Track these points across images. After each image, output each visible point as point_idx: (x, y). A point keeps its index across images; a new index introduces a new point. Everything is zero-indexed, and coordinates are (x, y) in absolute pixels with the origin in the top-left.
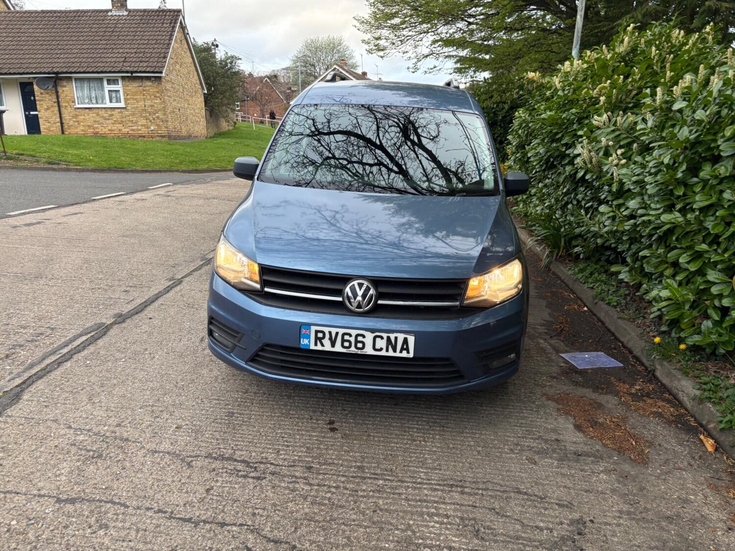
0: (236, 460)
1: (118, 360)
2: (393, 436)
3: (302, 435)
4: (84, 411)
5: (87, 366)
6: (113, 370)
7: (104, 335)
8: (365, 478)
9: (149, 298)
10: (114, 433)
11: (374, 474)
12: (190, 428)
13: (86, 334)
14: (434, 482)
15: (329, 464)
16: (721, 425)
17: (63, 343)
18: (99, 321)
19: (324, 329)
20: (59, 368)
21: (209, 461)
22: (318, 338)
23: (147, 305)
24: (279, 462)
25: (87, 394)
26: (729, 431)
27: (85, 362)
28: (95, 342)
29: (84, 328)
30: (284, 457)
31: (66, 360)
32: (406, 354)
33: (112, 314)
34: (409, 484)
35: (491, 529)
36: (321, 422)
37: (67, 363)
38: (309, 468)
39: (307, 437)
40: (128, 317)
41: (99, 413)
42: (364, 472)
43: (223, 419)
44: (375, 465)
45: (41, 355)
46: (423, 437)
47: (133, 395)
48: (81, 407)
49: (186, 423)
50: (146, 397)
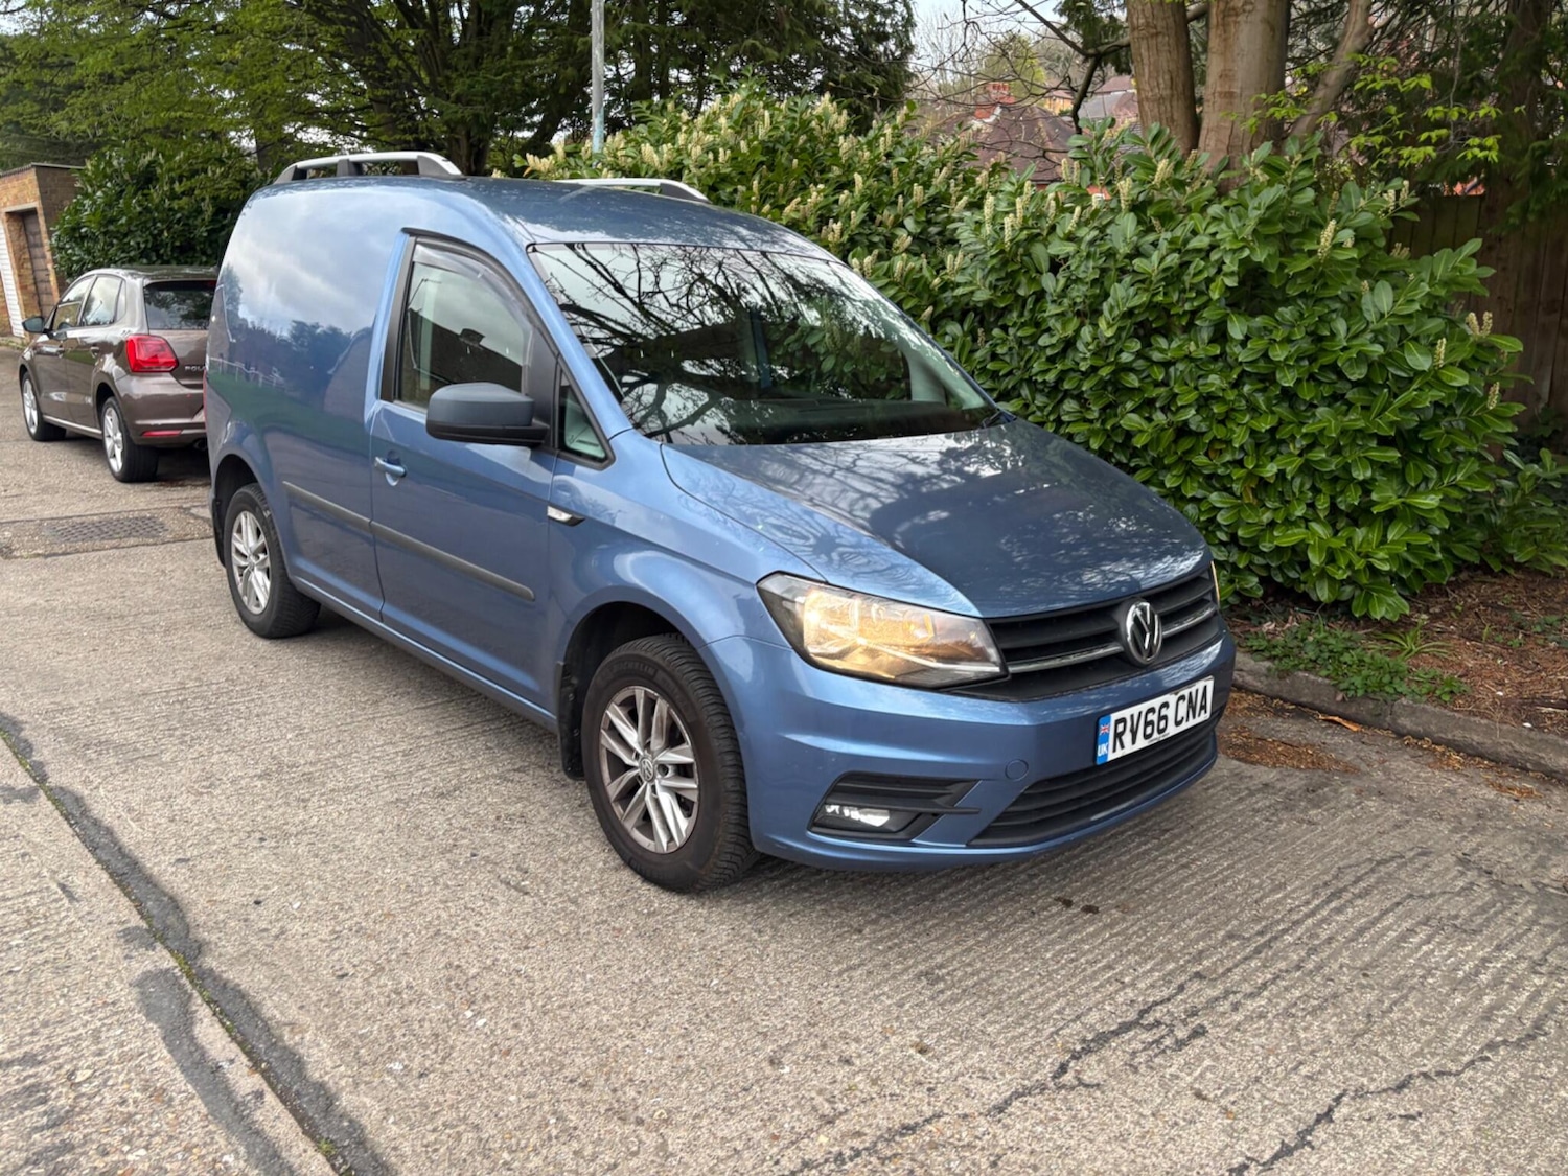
0: (1115, 1033)
1: (452, 1020)
2: (1159, 875)
3: (1082, 941)
4: (691, 1147)
5: (421, 1075)
6: (507, 1043)
7: (243, 996)
8: (1268, 945)
9: (99, 861)
10: (859, 1134)
11: (1261, 933)
12: (940, 1038)
13: (187, 1019)
14: (1316, 902)
15: (1199, 957)
16: (1351, 693)
17: (184, 1070)
18: (124, 974)
19: (1125, 713)
20: (364, 1121)
21: (1092, 1059)
22: (1118, 736)
23: (149, 880)
24: (1158, 995)
25: (601, 1120)
26: (1366, 695)
27: (390, 1072)
28: (272, 1023)
29: (131, 1010)
30: (1144, 984)
31: (326, 1097)
32: (1204, 716)
33: (112, 942)
34: (1310, 921)
35: (1456, 917)
36: (1054, 909)
37: (345, 1101)
38: (1198, 976)
39: (1095, 940)
40: (187, 928)
41: (731, 1128)
42: (1249, 939)
43: (942, 992)
44: (1235, 922)
45: (212, 1127)
46: (1182, 856)
47: (695, 1057)
48: (663, 1146)
49: (912, 1035)
50: (725, 1044)
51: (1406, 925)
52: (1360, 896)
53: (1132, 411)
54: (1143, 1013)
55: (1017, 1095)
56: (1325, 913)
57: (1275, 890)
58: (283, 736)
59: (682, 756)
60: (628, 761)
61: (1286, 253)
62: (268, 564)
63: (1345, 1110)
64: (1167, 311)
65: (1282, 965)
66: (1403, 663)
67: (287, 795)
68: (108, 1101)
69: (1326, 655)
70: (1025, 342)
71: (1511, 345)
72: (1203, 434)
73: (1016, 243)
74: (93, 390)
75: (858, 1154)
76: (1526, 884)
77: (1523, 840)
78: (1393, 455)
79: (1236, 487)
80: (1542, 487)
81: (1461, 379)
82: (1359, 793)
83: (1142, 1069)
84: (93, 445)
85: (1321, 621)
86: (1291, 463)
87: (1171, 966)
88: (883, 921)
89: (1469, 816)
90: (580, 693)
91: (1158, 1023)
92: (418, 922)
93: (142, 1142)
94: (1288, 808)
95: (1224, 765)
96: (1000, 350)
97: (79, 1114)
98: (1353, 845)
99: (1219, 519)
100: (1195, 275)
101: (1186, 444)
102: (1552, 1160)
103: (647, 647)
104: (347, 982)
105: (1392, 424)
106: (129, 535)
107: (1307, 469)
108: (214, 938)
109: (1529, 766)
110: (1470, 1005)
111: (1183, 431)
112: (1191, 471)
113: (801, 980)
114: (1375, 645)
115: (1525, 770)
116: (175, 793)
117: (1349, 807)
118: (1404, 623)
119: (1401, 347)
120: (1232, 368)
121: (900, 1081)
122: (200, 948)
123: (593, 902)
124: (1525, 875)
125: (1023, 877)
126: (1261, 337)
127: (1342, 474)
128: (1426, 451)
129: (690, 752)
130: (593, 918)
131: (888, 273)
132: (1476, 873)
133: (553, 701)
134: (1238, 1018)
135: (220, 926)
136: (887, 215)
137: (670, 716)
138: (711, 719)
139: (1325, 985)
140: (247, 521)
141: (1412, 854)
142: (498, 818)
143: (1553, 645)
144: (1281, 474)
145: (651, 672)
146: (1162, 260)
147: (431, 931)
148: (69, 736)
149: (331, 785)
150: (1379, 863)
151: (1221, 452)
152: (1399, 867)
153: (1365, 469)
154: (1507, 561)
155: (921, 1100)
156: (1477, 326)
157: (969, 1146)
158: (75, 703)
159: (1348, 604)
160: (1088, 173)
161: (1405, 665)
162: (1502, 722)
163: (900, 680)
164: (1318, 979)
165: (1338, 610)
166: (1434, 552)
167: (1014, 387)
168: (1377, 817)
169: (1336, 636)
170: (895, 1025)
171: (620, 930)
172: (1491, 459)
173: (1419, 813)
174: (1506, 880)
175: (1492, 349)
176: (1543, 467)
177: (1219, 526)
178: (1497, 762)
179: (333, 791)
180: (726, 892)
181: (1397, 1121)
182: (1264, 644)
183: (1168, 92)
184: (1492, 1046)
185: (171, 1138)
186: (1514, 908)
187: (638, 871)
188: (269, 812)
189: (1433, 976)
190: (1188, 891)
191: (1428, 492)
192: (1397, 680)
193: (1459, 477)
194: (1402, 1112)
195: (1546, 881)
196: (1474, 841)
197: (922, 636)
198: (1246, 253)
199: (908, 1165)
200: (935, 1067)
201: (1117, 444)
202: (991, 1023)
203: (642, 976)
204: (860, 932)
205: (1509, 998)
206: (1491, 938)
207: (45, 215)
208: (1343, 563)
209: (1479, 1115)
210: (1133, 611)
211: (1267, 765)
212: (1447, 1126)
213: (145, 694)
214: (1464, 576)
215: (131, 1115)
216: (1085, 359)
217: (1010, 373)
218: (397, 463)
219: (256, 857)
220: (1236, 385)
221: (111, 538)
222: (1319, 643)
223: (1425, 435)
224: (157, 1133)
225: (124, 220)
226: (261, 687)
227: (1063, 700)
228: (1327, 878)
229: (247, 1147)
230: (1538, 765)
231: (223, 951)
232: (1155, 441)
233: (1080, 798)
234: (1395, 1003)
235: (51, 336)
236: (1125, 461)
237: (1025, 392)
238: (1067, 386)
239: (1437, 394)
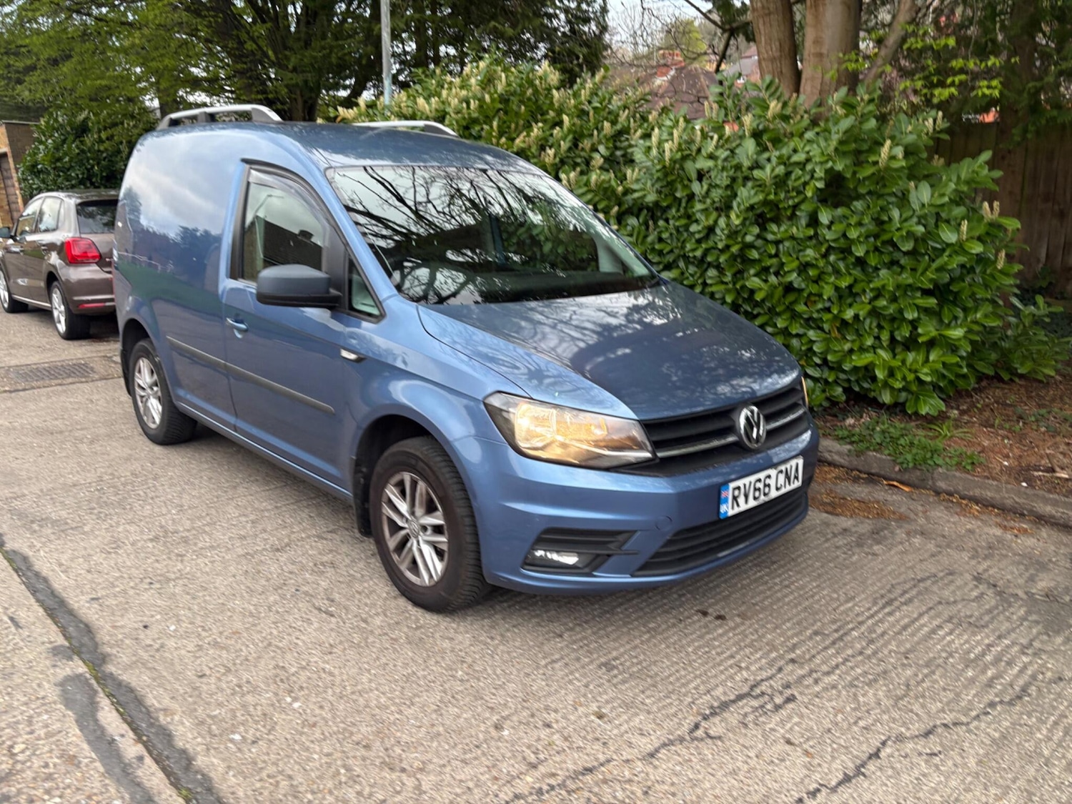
0: (733, 702)
1: (277, 705)
2: (768, 593)
3: (714, 639)
4: (438, 787)
5: (254, 742)
6: (314, 719)
7: (132, 690)
8: (841, 638)
9: (38, 601)
10: (554, 775)
11: (836, 631)
12: (614, 708)
13: (93, 706)
14: (875, 608)
15: (794, 647)
16: (905, 466)
17: (89, 742)
18: (51, 678)
19: (740, 483)
20: (212, 775)
21: (716, 720)
22: (735, 498)
23: (71, 613)
24: (764, 675)
25: (377, 770)
26: (915, 467)
27: (232, 741)
28: (152, 709)
29: (55, 703)
30: (755, 667)
31: (187, 759)
32: (797, 484)
33: (44, 655)
34: (870, 622)
35: (971, 616)
36: (695, 618)
37: (200, 762)
38: (793, 661)
39: (723, 638)
40: (96, 645)
41: (466, 773)
42: (828, 635)
43: (615, 676)
44: (819, 624)
45: (107, 781)
46: (784, 580)
47: (443, 725)
48: (418, 787)
49: (594, 707)
50: (465, 715)
51: (935, 623)
52: (905, 604)
53: (755, 275)
54: (753, 687)
55: (664, 745)
56: (880, 616)
57: (847, 601)
58: (169, 512)
59: (437, 519)
60: (400, 523)
61: (858, 163)
62: (159, 394)
63: (888, 750)
64: (777, 206)
65: (850, 652)
66: (940, 444)
67: (169, 553)
68: (36, 765)
69: (888, 440)
70: (681, 229)
71: (1013, 224)
72: (802, 290)
73: (673, 161)
74: (44, 276)
75: (552, 788)
76: (1020, 593)
77: (1020, 563)
78: (932, 302)
79: (826, 327)
80: (1037, 322)
81: (977, 249)
82: (908, 534)
83: (751, 726)
84: (45, 315)
85: (885, 417)
86: (862, 309)
87: (774, 655)
88: (578, 629)
89: (982, 548)
90: (368, 478)
91: (763, 694)
92: (256, 637)
93: (58, 793)
94: (860, 545)
95: (815, 517)
96: (665, 236)
97: (15, 775)
98: (903, 569)
99: (815, 348)
100: (796, 180)
101: (791, 298)
102: (1029, 781)
103: (412, 446)
104: (204, 680)
105: (931, 280)
106: (69, 376)
107: (874, 313)
108: (114, 651)
109: (1025, 512)
110: (977, 676)
111: (789, 288)
112: (795, 316)
113: (518, 670)
114: (921, 432)
115: (1022, 515)
116: (92, 552)
117: (901, 543)
118: (942, 417)
119: (937, 226)
120: (821, 244)
121: (585, 738)
122: (104, 658)
123: (378, 621)
124: (1019, 587)
125: (675, 596)
126: (841, 222)
127: (897, 315)
128: (955, 298)
129: (442, 517)
130: (377, 632)
131: (587, 184)
132: (986, 586)
133: (350, 483)
134: (817, 689)
135: (119, 644)
136: (586, 144)
137: (428, 493)
138: (454, 493)
139: (878, 665)
140: (144, 365)
141: (941, 574)
142: (315, 565)
143: (1043, 429)
144: (856, 317)
145: (413, 462)
146: (773, 170)
147: (265, 644)
148: (21, 515)
149: (200, 545)
150: (919, 581)
151: (815, 302)
152: (934, 583)
153: (913, 311)
154: (1013, 372)
155: (598, 750)
156: (989, 211)
157: (630, 781)
158: (26, 492)
159: (903, 404)
160: (723, 111)
161: (941, 446)
162: (1008, 483)
163: (583, 464)
164: (874, 661)
165: (897, 409)
166: (961, 367)
167: (674, 261)
168: (919, 549)
169: (895, 427)
170: (582, 699)
171: (395, 640)
172: (1001, 303)
173: (948, 546)
174: (1006, 591)
175: (1000, 227)
176: (1038, 308)
177: (815, 353)
178: (1004, 510)
179: (202, 548)
180: (470, 612)
181: (925, 757)
182: (846, 433)
183: (777, 54)
184: (992, 705)
185: (78, 789)
186: (1012, 610)
187: (410, 599)
188: (157, 565)
189: (953, 657)
190: (788, 604)
191: (956, 326)
192: (936, 456)
193: (979, 315)
194: (928, 751)
195: (1034, 591)
196: (985, 565)
197: (600, 433)
198: (830, 164)
199: (587, 794)
200: (608, 727)
201: (744, 298)
202: (648, 697)
203: (410, 671)
204: (561, 636)
205: (1005, 672)
206: (993, 631)
207: (13, 157)
208: (899, 376)
209: (981, 752)
210: (745, 412)
211: (846, 516)
212: (958, 759)
213: (75, 485)
214: (984, 383)
215: (51, 774)
216: (721, 240)
217: (671, 251)
218: (241, 322)
219: (145, 596)
220: (825, 256)
221: (56, 378)
222: (883, 432)
223: (954, 288)
224: (69, 786)
225: (67, 159)
226: (155, 479)
227: (697, 474)
228: (883, 592)
229: (130, 794)
230: (1032, 512)
231: (120, 660)
232: (769, 296)
233: (709, 542)
234: (926, 676)
235: (15, 240)
236: (749, 310)
237: (682, 264)
238: (709, 259)
239: (962, 259)
